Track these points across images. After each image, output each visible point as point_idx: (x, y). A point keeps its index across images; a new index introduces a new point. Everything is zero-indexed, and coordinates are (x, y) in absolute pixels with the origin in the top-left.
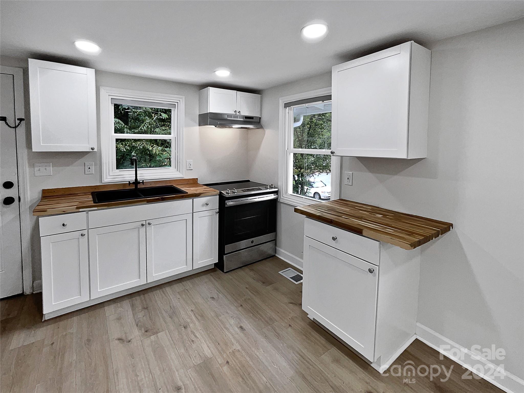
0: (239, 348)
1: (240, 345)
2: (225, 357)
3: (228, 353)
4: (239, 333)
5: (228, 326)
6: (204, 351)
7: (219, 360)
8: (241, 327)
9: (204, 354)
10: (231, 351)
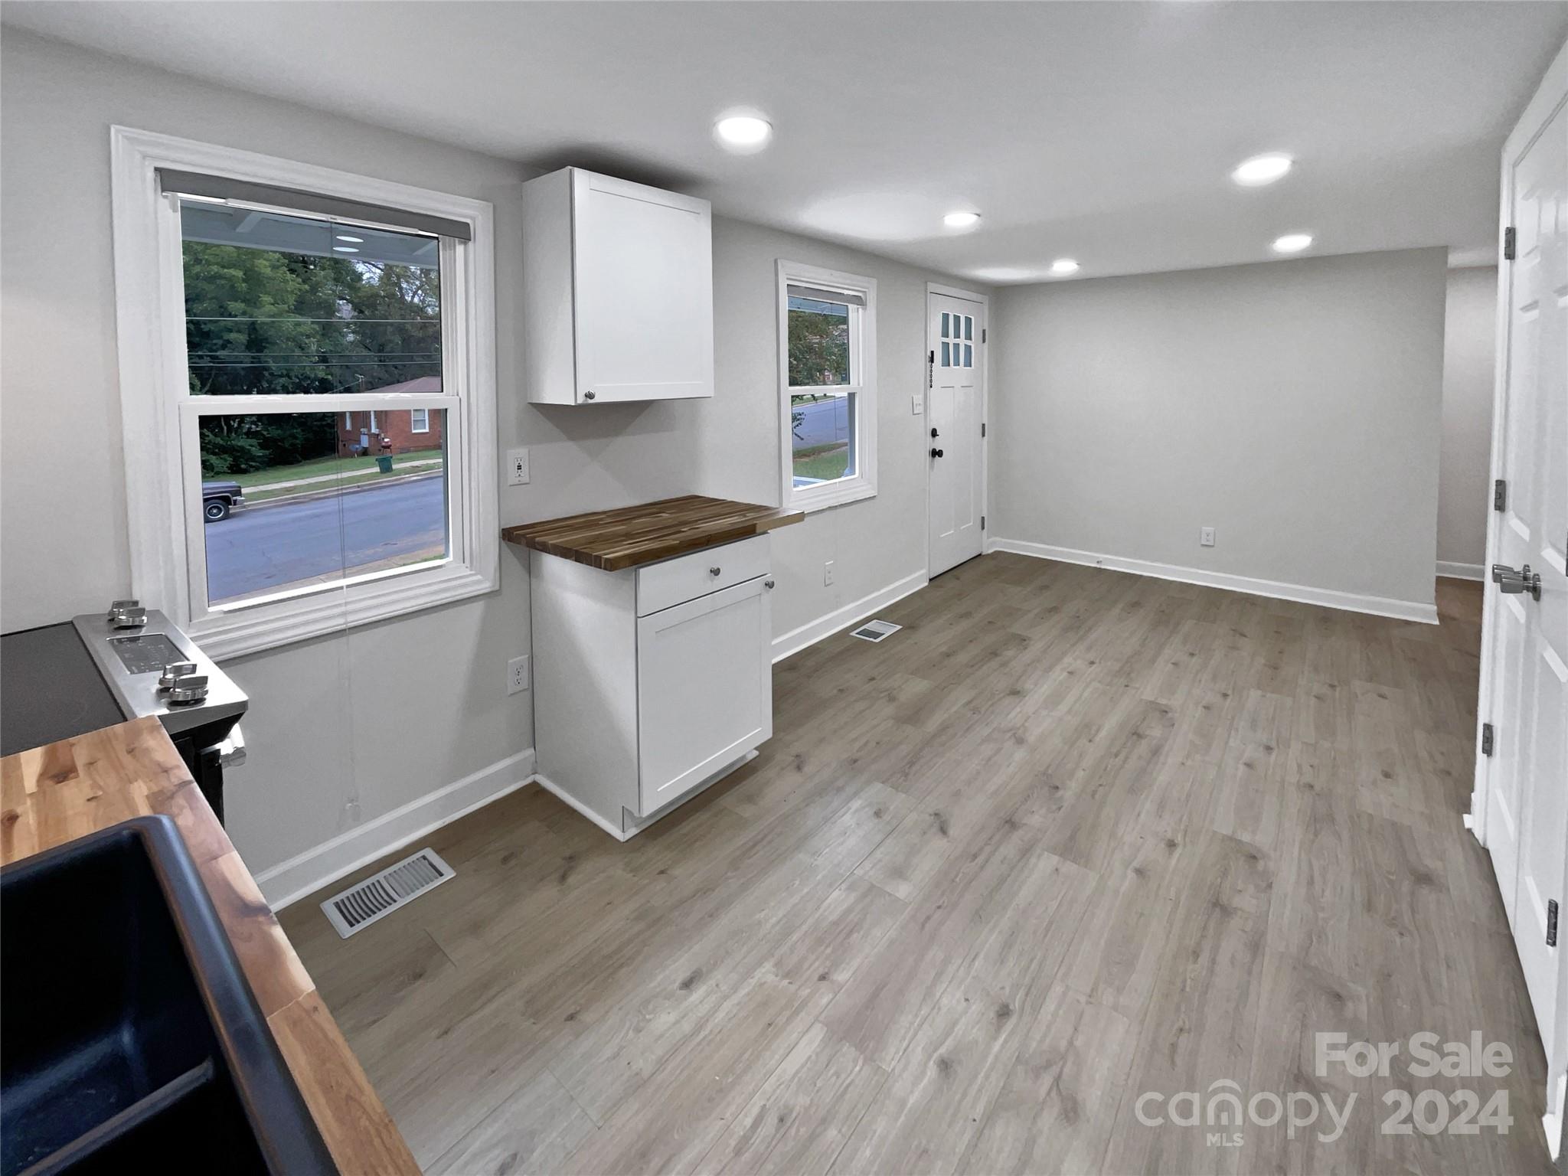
0: (768, 966)
1: (760, 964)
2: (808, 991)
3: (793, 988)
4: (712, 982)
5: (687, 1027)
6: (810, 1057)
7: (825, 1001)
8: (687, 984)
9: (817, 1055)
10: (786, 982)
